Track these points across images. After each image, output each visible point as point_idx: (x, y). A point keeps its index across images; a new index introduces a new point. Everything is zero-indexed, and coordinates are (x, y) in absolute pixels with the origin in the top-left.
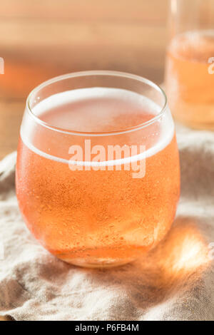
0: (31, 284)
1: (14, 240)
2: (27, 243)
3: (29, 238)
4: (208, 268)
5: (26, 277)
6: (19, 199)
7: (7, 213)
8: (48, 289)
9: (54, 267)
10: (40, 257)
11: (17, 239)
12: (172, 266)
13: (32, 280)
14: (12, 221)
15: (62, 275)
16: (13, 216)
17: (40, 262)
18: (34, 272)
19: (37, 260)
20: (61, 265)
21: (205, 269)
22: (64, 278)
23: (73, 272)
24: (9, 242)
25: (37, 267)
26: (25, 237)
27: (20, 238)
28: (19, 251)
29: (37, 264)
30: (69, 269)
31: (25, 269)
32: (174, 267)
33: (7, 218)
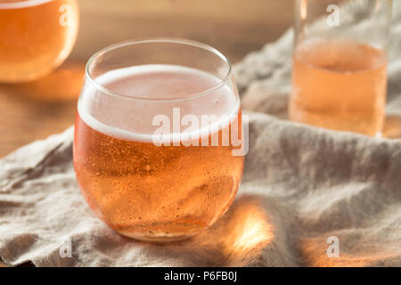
0: (85, 256)
1: (70, 212)
2: (83, 215)
3: (86, 210)
4: (268, 244)
5: (80, 248)
6: (76, 171)
7: (66, 185)
8: (102, 261)
9: (110, 240)
10: (97, 229)
11: (74, 211)
12: (232, 243)
13: (86, 252)
14: (70, 193)
15: (118, 249)
16: (71, 189)
17: (96, 234)
18: (88, 244)
19: (93, 232)
20: (118, 238)
21: (264, 246)
22: (119, 251)
23: (130, 246)
24: (66, 214)
25: (92, 239)
26: (82, 209)
27: (77, 210)
28: (75, 224)
29: (93, 236)
30: (126, 242)
31: (79, 240)
32: (235, 244)
33: (65, 190)
